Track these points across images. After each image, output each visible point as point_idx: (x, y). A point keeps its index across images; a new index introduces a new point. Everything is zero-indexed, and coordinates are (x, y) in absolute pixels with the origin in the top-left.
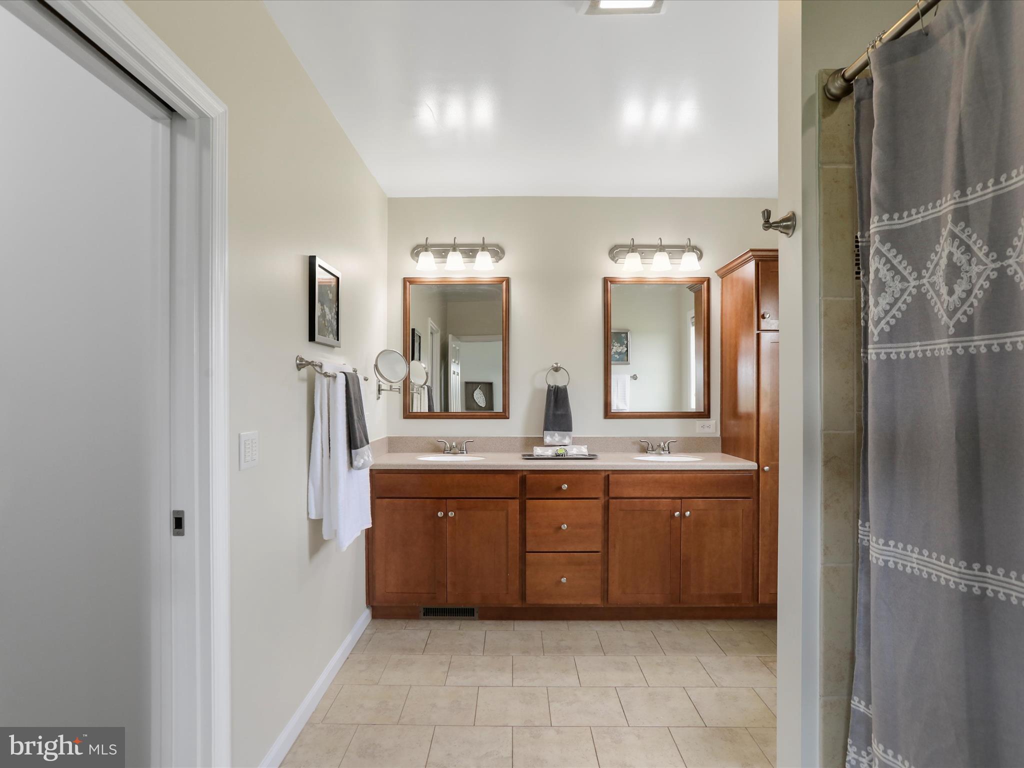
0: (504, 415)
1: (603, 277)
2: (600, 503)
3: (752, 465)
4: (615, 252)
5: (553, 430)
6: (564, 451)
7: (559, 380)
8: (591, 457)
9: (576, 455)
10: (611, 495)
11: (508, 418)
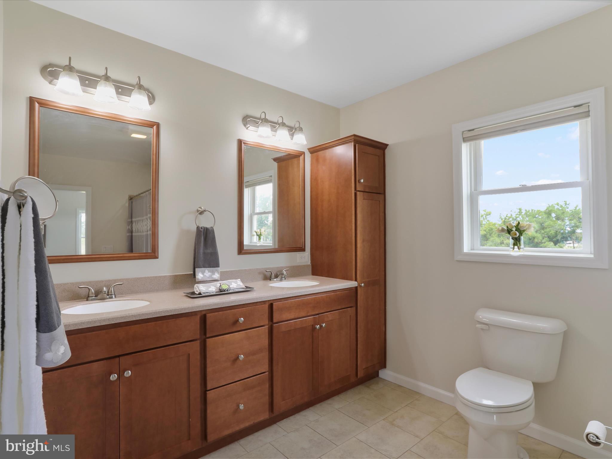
0: (153, 254)
1: (238, 138)
2: (265, 329)
3: (352, 284)
4: (247, 120)
5: (204, 267)
6: (228, 287)
7: (205, 222)
8: (248, 290)
9: (237, 289)
10: (275, 321)
11: (158, 258)
